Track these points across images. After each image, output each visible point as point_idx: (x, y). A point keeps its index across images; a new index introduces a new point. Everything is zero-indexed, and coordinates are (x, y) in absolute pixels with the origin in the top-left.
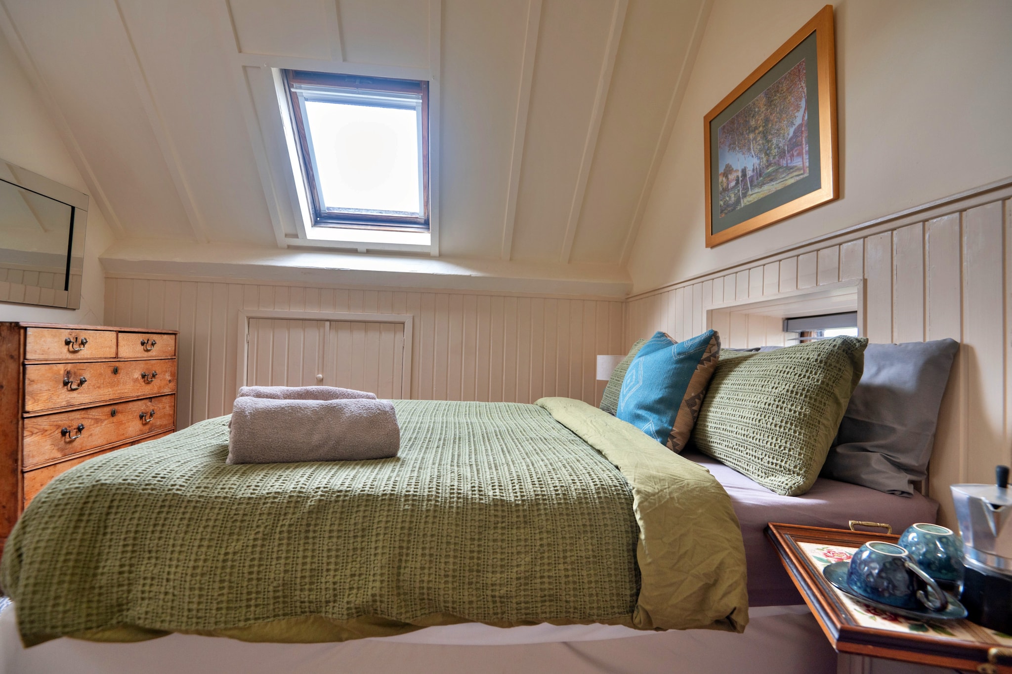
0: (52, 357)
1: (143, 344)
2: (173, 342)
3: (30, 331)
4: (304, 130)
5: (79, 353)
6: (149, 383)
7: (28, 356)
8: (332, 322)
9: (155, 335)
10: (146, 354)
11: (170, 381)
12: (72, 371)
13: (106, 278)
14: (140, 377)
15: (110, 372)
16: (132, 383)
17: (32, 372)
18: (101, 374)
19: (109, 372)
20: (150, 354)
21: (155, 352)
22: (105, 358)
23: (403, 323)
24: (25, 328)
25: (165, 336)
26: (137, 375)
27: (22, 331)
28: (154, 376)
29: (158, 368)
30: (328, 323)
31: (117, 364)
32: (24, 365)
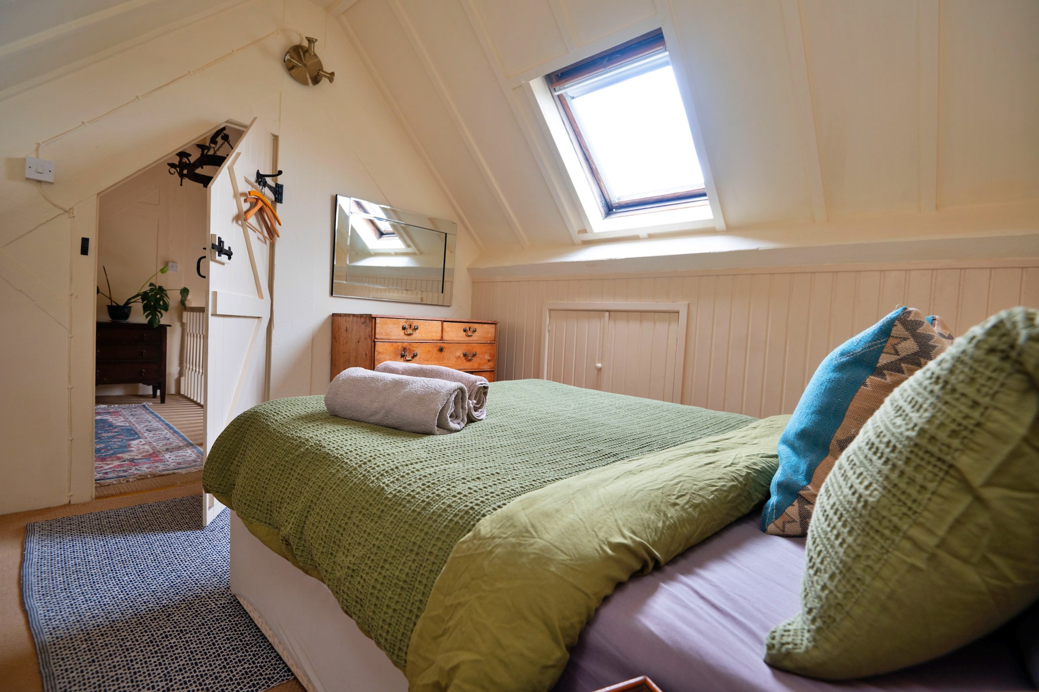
0: (393, 337)
1: (465, 331)
2: (493, 330)
3: (378, 320)
4: (578, 128)
5: (413, 336)
6: (470, 360)
7: (377, 337)
8: (612, 313)
9: (476, 324)
10: (468, 338)
11: (489, 361)
12: (408, 348)
13: (473, 282)
14: (462, 356)
15: (437, 352)
16: (455, 360)
17: (380, 347)
18: (429, 351)
19: (435, 350)
20: (471, 338)
21: (476, 337)
22: (433, 340)
23: (678, 312)
24: (375, 318)
25: (486, 325)
26: (459, 353)
27: (373, 320)
28: (474, 355)
29: (477, 349)
30: (607, 314)
31: (443, 345)
32: (375, 342)
